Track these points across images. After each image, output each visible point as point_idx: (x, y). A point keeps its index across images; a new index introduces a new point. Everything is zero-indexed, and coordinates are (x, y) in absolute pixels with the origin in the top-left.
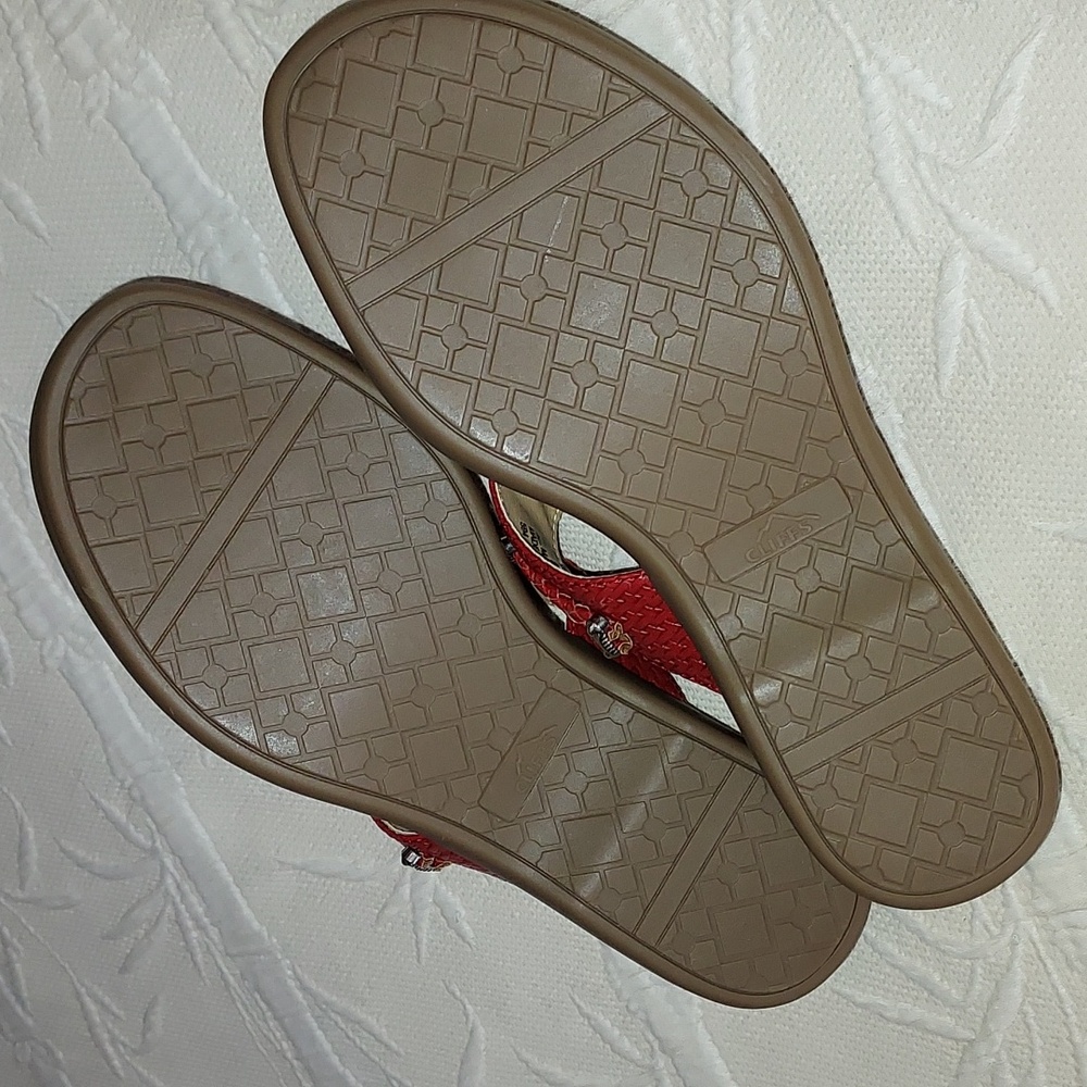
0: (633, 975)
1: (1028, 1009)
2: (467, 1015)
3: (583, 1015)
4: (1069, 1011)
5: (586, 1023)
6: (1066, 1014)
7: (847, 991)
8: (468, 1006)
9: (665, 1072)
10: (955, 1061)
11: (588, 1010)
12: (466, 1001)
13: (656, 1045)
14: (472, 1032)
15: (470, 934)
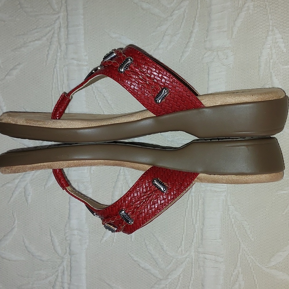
0: (73, 230)
1: (182, 275)
2: (14, 223)
3: (51, 235)
4: (192, 279)
5: (50, 238)
6: (191, 280)
7: (132, 255)
8: (16, 221)
9: (66, 260)
10: (153, 283)
11: (53, 235)
12: (16, 219)
13: (68, 251)
14: (13, 228)
15: (29, 201)
